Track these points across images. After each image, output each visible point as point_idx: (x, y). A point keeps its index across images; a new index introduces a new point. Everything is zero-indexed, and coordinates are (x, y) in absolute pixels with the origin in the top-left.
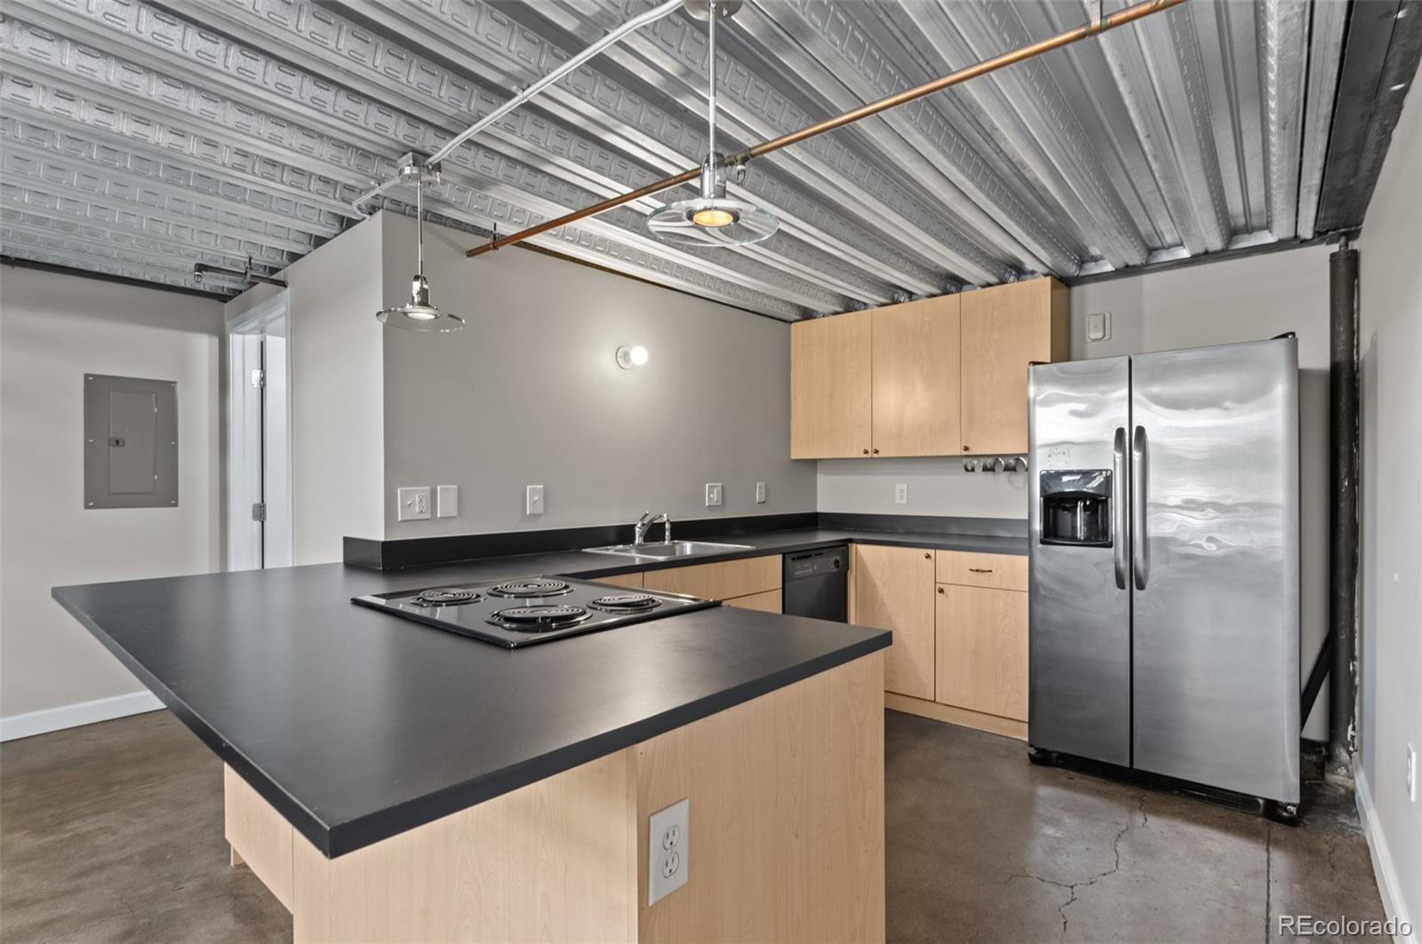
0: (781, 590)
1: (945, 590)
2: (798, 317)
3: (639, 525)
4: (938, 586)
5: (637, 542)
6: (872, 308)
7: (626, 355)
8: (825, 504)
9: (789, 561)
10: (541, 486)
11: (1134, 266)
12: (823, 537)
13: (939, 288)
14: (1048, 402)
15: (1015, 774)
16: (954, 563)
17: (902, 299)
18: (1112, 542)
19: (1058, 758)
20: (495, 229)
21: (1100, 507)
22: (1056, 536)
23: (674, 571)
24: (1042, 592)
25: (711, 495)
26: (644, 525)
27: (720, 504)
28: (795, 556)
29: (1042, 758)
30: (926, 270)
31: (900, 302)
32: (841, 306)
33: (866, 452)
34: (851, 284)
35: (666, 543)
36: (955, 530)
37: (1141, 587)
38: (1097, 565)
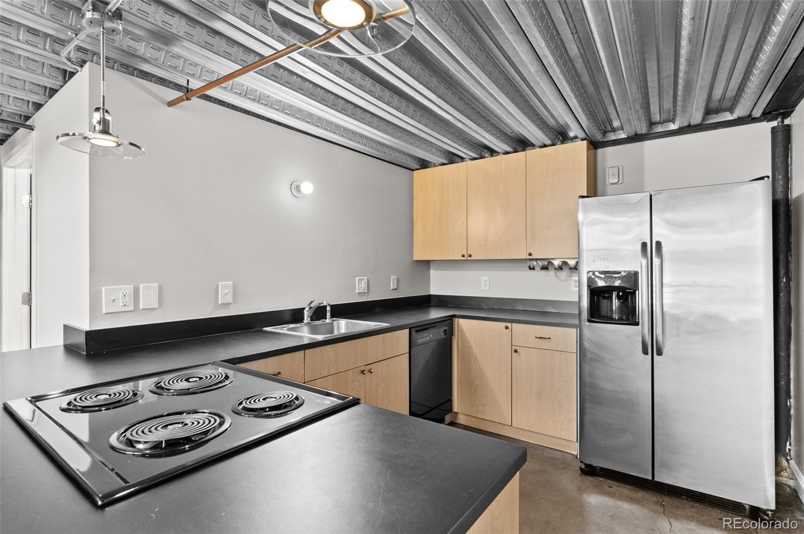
0: (408, 354)
1: (518, 351)
2: (418, 167)
3: (307, 309)
4: (514, 348)
5: (305, 321)
6: (467, 161)
7: (298, 187)
8: (435, 289)
9: (413, 333)
10: (231, 283)
11: (640, 135)
12: (435, 314)
13: (512, 148)
14: (593, 224)
15: (570, 480)
16: (525, 332)
17: (486, 155)
18: (639, 322)
19: (600, 471)
20: (188, 84)
21: (629, 296)
22: (600, 316)
23: (329, 348)
24: (589, 355)
25: (360, 286)
26: (311, 308)
27: (366, 291)
28: (417, 329)
29: (589, 471)
30: (505, 134)
31: (486, 157)
32: (447, 160)
33: (463, 256)
34: (455, 142)
35: (328, 321)
36: (520, 308)
37: (660, 353)
38: (628, 337)
